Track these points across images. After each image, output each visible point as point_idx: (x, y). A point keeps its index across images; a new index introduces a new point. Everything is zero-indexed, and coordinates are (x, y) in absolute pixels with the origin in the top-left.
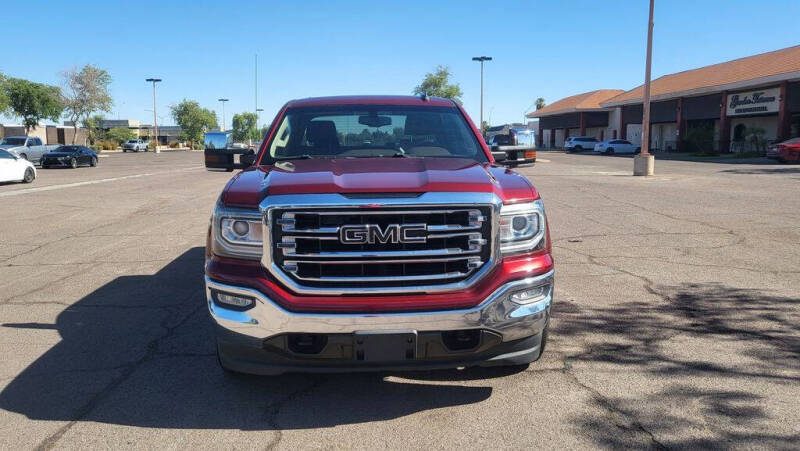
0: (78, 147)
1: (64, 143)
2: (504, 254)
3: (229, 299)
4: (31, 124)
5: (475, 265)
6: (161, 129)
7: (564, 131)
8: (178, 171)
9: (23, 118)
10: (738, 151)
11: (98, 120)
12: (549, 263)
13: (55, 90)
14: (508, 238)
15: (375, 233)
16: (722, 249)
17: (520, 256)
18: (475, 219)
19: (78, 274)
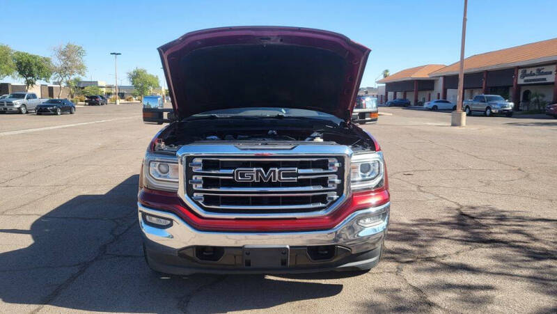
0: (61, 100)
1: (53, 97)
2: (353, 191)
3: (154, 220)
4: (30, 83)
5: (332, 198)
6: (120, 88)
7: (403, 93)
8: (131, 118)
9: (25, 79)
10: (526, 108)
11: (77, 81)
12: (387, 197)
13: (47, 60)
14: (357, 179)
15: (259, 174)
16: (513, 182)
17: (366, 192)
18: (332, 165)
19: (54, 193)
